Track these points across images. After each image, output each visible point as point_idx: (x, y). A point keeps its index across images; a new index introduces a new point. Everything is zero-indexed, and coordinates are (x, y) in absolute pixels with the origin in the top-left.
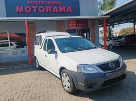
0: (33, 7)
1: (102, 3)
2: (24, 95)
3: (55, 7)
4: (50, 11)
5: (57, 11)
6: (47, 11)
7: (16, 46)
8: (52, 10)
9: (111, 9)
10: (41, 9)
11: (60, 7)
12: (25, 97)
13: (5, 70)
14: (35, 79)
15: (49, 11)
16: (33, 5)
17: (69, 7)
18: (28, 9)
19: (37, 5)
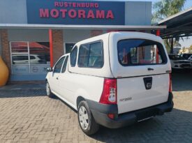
0: (61, 10)
1: (164, 4)
2: (36, 124)
3: (91, 11)
4: (84, 16)
5: (93, 17)
6: (79, 17)
7: (39, 59)
8: (86, 14)
9: (175, 13)
10: (72, 13)
11: (98, 11)
12: (36, 127)
13: (21, 90)
14: (54, 106)
15: (82, 16)
16: (62, 8)
17: (110, 12)
18: (54, 13)
19: (66, 8)
